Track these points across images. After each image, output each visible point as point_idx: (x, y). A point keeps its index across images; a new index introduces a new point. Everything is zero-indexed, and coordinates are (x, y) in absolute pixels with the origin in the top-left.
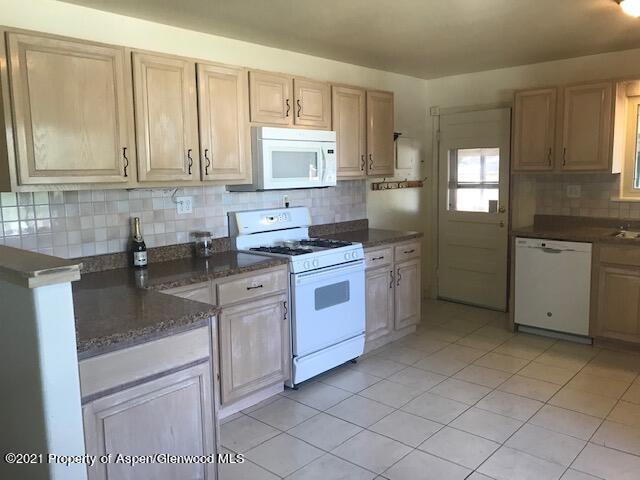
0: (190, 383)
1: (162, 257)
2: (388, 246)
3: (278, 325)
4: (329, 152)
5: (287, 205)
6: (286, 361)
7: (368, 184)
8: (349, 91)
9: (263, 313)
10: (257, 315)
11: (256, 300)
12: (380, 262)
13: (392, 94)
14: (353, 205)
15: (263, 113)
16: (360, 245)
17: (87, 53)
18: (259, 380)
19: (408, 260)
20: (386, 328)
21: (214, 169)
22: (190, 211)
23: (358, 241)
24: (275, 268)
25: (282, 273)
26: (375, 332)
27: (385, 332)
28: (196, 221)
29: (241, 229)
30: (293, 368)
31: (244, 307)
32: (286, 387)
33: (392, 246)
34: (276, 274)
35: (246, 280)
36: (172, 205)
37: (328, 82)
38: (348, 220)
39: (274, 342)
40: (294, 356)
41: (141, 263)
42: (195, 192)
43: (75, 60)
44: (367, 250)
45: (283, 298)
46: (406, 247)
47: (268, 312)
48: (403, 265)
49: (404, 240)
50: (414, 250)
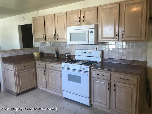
2: (109, 72)
4: (91, 32)
5: (96, 49)
10: (54, 74)
11: (54, 70)
12: (102, 77)
15: (72, 23)
19: (124, 83)
21: (59, 38)
22: (68, 48)
34: (59, 66)
35: (52, 65)
36: (65, 46)
38: (130, 59)
46: (122, 76)
47: (57, 74)
48: (119, 84)
49: (121, 73)
50: (129, 80)
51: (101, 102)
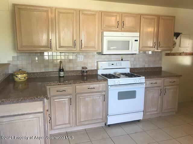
0: (35, 119)
1: (71, 74)
2: (161, 79)
3: (101, 103)
4: (135, 41)
5: (122, 60)
6: (104, 116)
7: (164, 53)
8: (151, 17)
9: (95, 98)
10: (92, 98)
11: (92, 92)
12: (155, 85)
13: (174, 17)
14: (155, 61)
15: (107, 27)
16: (144, 77)
17: (39, 10)
18: (92, 120)
19: (172, 85)
20: (157, 111)
21: (84, 46)
22: (82, 60)
23: (143, 76)
24: (101, 82)
25: (104, 84)
26: (150, 112)
27: (156, 112)
28: (84, 64)
29: (99, 67)
30: (107, 119)
31: (86, 95)
32: (105, 124)
33: (163, 79)
34: (101, 85)
35: (87, 86)
36: (76, 58)
37: (139, 14)
39: (99, 108)
40: (108, 115)
41: (62, 76)
42: (85, 54)
43: (35, 12)
44: (147, 79)
45: (104, 93)
46: (170, 80)
47: (97, 98)
48: (168, 87)
49: (170, 77)
50: (175, 82)
51: (153, 110)
